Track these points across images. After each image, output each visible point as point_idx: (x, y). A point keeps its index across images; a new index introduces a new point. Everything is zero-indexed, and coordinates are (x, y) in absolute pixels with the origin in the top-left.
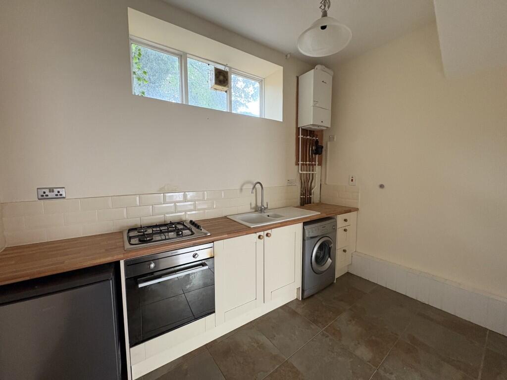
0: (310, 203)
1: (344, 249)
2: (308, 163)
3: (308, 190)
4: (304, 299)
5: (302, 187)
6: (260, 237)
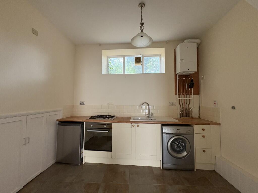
0: (189, 117)
1: (204, 149)
2: (184, 93)
3: (186, 109)
4: (163, 169)
5: (180, 107)
6: (133, 126)
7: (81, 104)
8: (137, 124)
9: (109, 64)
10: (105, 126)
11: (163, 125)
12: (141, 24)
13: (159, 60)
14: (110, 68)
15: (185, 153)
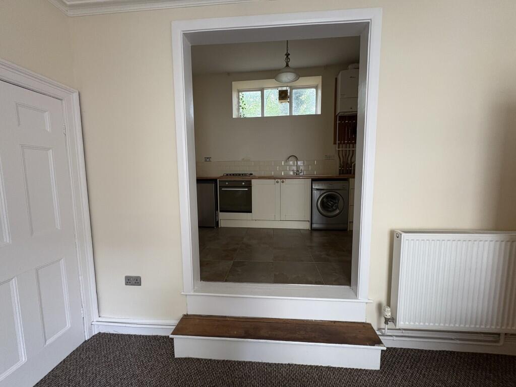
2: (346, 142)
3: (348, 163)
4: (313, 230)
5: (340, 161)
6: (277, 182)
7: (206, 161)
8: (281, 180)
9: (241, 102)
10: (243, 184)
11: (314, 180)
12: (286, 55)
13: (315, 93)
14: (243, 108)
15: (338, 211)
